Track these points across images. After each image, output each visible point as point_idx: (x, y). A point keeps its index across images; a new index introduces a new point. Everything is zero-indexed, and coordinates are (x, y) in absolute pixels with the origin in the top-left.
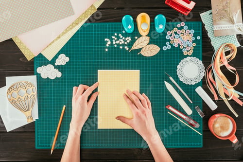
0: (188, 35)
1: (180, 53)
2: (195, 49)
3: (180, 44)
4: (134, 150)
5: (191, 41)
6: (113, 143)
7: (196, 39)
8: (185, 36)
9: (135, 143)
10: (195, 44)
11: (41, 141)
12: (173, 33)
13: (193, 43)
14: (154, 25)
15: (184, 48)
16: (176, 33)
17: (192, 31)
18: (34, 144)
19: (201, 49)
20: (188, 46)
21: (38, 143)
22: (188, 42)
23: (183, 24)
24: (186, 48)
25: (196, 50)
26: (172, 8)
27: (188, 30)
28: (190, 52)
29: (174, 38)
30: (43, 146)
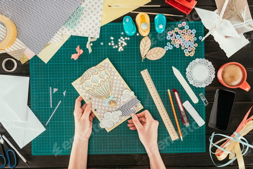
0: (190, 35)
1: (181, 54)
2: (197, 49)
3: (182, 45)
4: (135, 155)
5: (192, 42)
6: (113, 148)
7: (198, 39)
8: (186, 36)
9: (136, 148)
10: (196, 45)
11: (37, 147)
12: (174, 33)
13: (194, 43)
14: (154, 25)
15: (185, 48)
16: (177, 33)
17: (194, 31)
18: (31, 151)
19: (203, 49)
20: (190, 46)
21: (34, 150)
22: (189, 42)
23: (184, 24)
24: (187, 49)
25: (198, 51)
26: (173, 7)
27: (190, 30)
28: (192, 53)
29: (175, 38)
30: (40, 152)
